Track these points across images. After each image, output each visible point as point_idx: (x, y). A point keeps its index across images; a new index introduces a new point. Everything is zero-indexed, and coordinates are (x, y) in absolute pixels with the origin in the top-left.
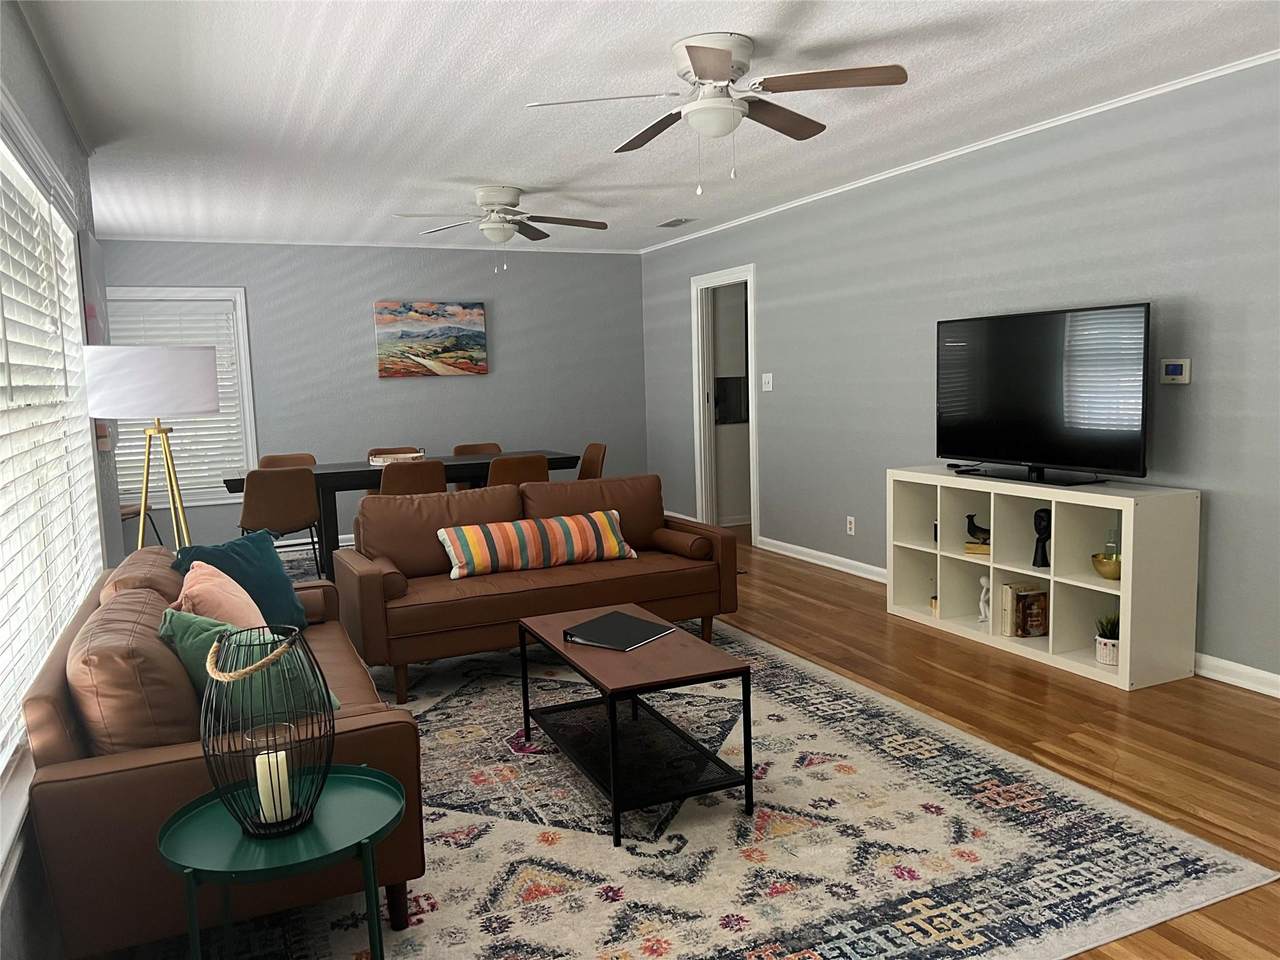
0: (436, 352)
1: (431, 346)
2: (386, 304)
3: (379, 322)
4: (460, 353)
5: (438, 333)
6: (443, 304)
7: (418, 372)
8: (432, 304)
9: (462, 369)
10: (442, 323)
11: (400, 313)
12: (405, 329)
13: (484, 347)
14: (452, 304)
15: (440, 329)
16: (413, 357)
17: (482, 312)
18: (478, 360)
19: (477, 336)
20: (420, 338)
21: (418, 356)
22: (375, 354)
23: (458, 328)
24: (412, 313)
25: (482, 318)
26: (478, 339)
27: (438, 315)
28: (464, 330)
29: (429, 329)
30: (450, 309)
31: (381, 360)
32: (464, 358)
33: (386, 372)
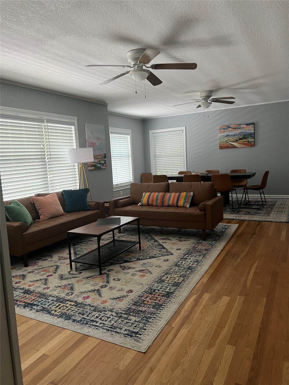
0: (237, 140)
1: (235, 138)
2: (222, 127)
3: (220, 133)
4: (245, 140)
5: (238, 134)
6: (240, 125)
7: (231, 147)
8: (236, 125)
9: (245, 145)
10: (240, 131)
11: (226, 129)
12: (227, 134)
13: (254, 138)
14: (243, 124)
15: (239, 133)
16: (229, 142)
17: (253, 126)
18: (251, 142)
19: (251, 134)
20: (232, 136)
21: (231, 142)
22: (218, 142)
23: (245, 132)
24: (230, 129)
25: (253, 128)
26: (251, 135)
27: (238, 128)
28: (246, 132)
29: (235, 133)
30: (242, 126)
31: (220, 144)
32: (246, 142)
33: (221, 147)
